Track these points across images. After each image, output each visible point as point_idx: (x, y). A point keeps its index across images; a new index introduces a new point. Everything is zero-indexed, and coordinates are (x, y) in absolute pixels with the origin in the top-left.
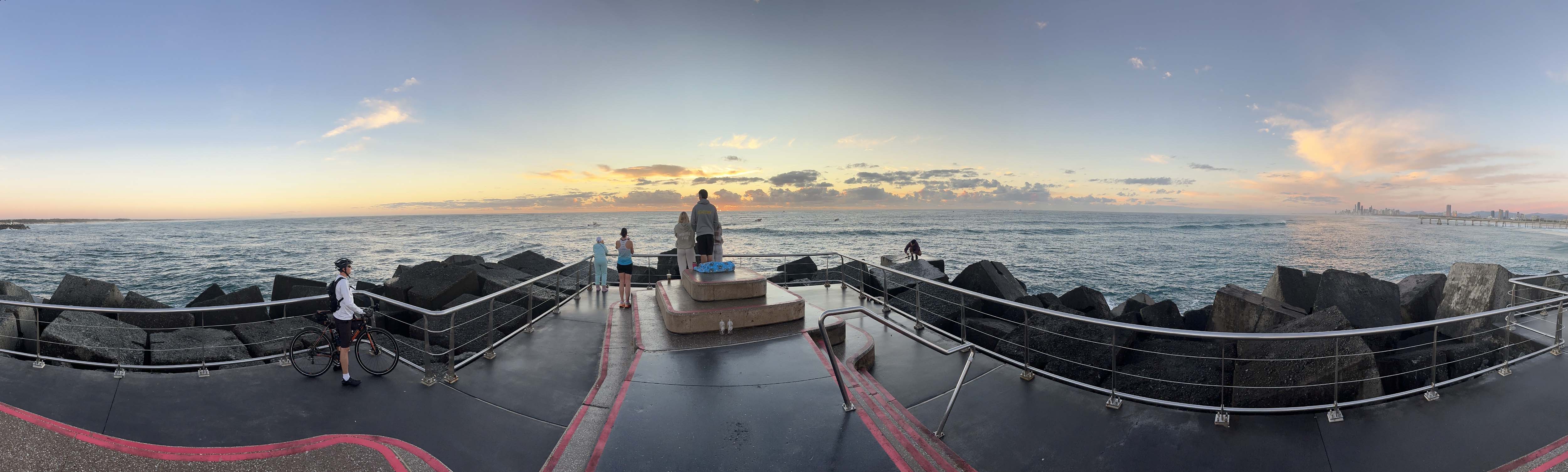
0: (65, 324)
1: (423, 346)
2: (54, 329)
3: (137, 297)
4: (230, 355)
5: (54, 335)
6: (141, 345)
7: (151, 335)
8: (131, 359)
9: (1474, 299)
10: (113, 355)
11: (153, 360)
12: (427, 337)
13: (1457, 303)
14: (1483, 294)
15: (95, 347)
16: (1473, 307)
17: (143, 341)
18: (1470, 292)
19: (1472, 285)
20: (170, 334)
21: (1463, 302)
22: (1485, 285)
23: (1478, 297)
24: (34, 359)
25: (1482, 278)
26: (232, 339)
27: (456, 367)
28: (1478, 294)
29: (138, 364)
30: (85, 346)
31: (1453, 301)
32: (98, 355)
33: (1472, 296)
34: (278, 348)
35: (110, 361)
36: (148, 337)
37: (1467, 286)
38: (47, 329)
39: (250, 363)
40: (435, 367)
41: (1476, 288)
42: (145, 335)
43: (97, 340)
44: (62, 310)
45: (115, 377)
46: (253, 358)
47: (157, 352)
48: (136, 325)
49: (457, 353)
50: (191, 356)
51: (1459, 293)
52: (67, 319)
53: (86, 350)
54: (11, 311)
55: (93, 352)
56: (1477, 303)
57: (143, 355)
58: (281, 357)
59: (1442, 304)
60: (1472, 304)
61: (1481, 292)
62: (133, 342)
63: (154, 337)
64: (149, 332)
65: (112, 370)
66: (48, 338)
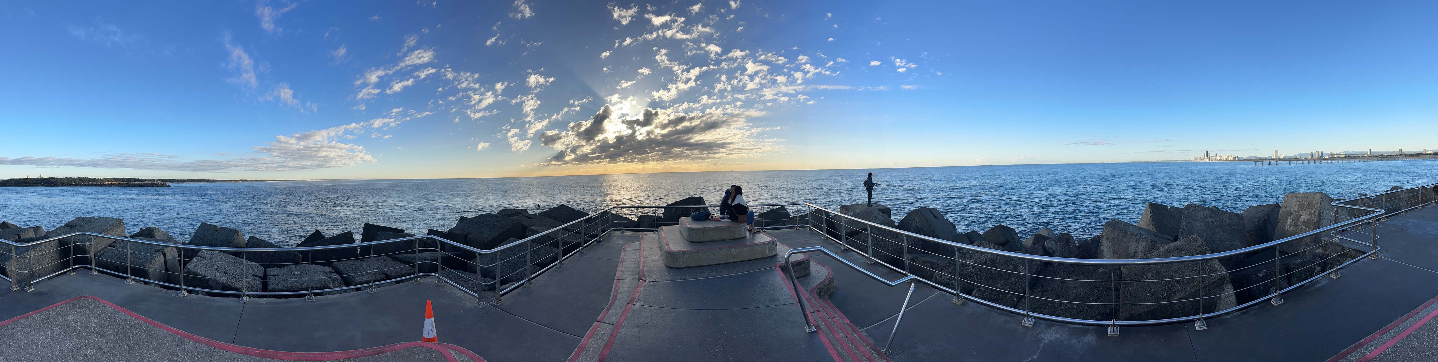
0: (203, 261)
1: (477, 279)
2: (195, 265)
3: (256, 240)
4: (330, 285)
5: (194, 270)
6: (259, 277)
7: (268, 269)
8: (251, 288)
9: (1304, 220)
10: (239, 285)
11: (270, 289)
12: (479, 271)
13: (1290, 226)
14: (1311, 217)
15: (225, 279)
16: (1304, 227)
17: (261, 275)
18: (1300, 216)
19: (1302, 210)
20: (282, 268)
21: (1296, 223)
22: (1312, 209)
23: (1307, 219)
24: (178, 289)
25: (1309, 204)
26: (331, 272)
27: (501, 293)
28: (1307, 217)
29: (257, 291)
30: (217, 279)
31: (1287, 224)
32: (227, 285)
33: (1303, 218)
34: (367, 280)
35: (236, 290)
36: (265, 272)
37: (1298, 212)
38: (188, 266)
39: (345, 291)
40: (485, 294)
41: (1305, 212)
42: (263, 269)
43: (226, 273)
44: (200, 250)
45: (241, 302)
46: (346, 286)
47: (273, 282)
48: (255, 262)
49: (503, 283)
50: (299, 286)
51: (1292, 217)
52: (203, 258)
53: (218, 282)
54: (160, 251)
55: (224, 284)
56: (1307, 224)
57: (261, 285)
58: (369, 286)
59: (1278, 227)
60: (1303, 225)
61: (1309, 215)
62: (253, 275)
63: (270, 271)
64: (266, 267)
65: (238, 296)
66: (189, 272)
